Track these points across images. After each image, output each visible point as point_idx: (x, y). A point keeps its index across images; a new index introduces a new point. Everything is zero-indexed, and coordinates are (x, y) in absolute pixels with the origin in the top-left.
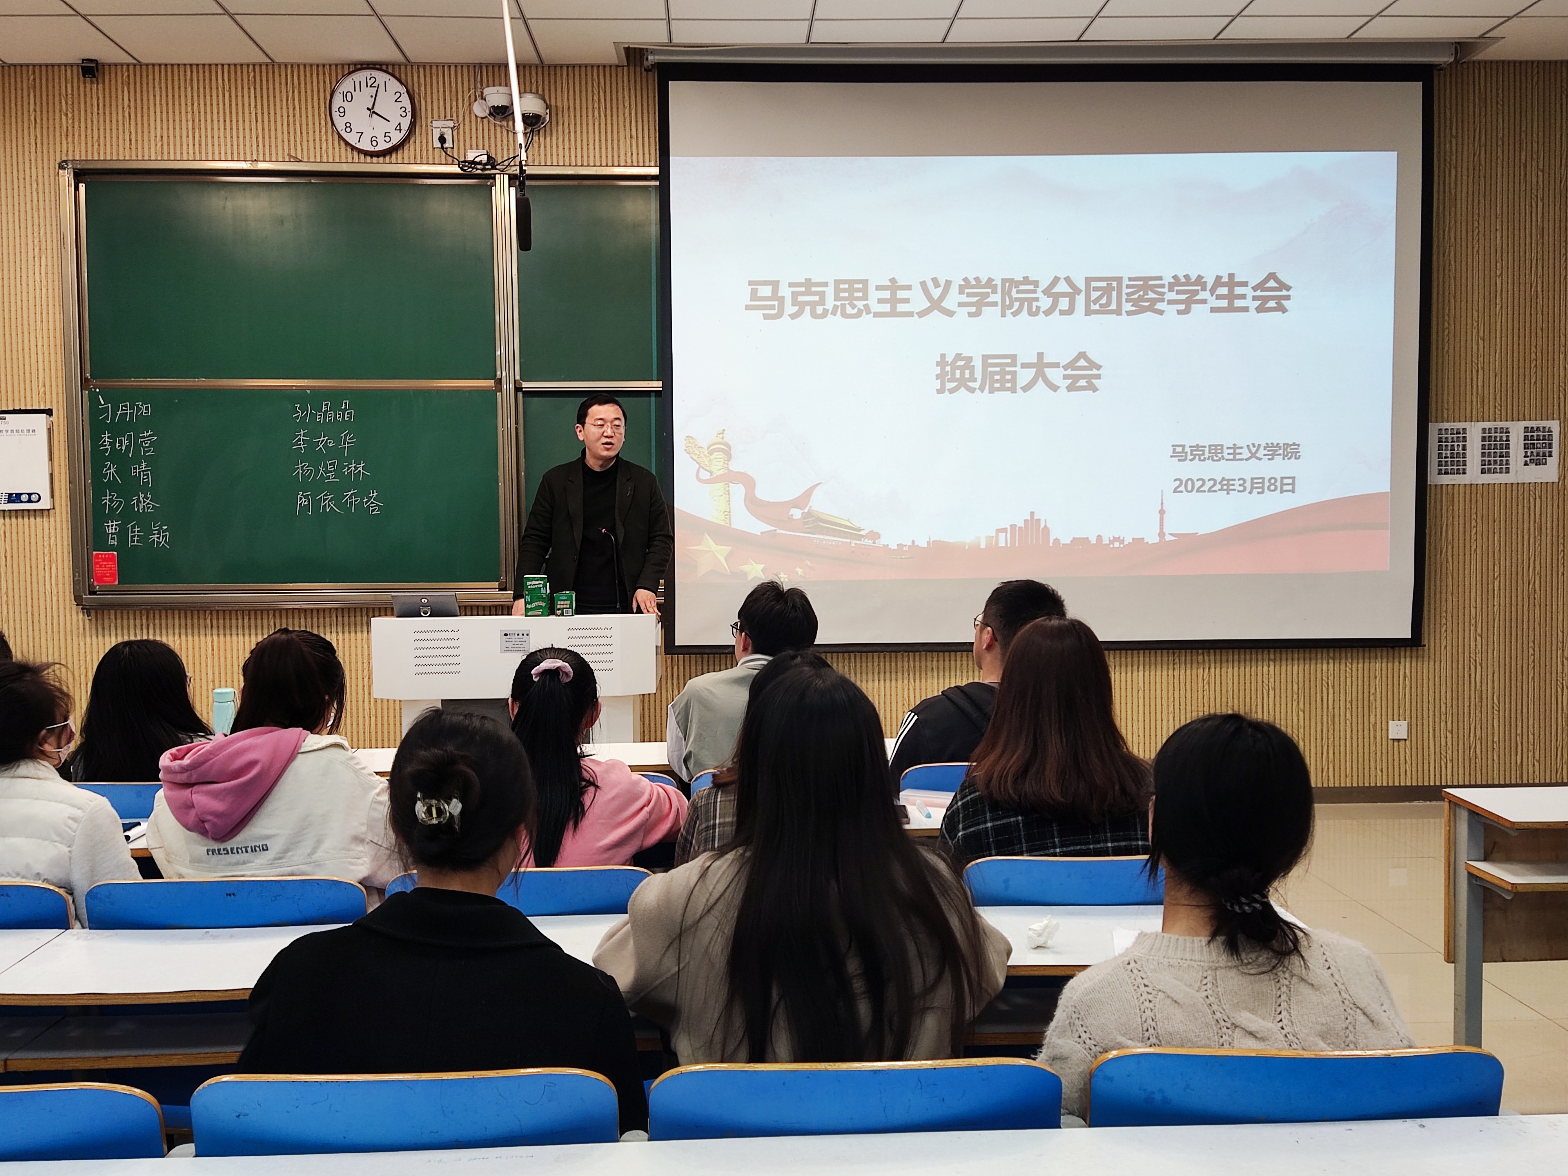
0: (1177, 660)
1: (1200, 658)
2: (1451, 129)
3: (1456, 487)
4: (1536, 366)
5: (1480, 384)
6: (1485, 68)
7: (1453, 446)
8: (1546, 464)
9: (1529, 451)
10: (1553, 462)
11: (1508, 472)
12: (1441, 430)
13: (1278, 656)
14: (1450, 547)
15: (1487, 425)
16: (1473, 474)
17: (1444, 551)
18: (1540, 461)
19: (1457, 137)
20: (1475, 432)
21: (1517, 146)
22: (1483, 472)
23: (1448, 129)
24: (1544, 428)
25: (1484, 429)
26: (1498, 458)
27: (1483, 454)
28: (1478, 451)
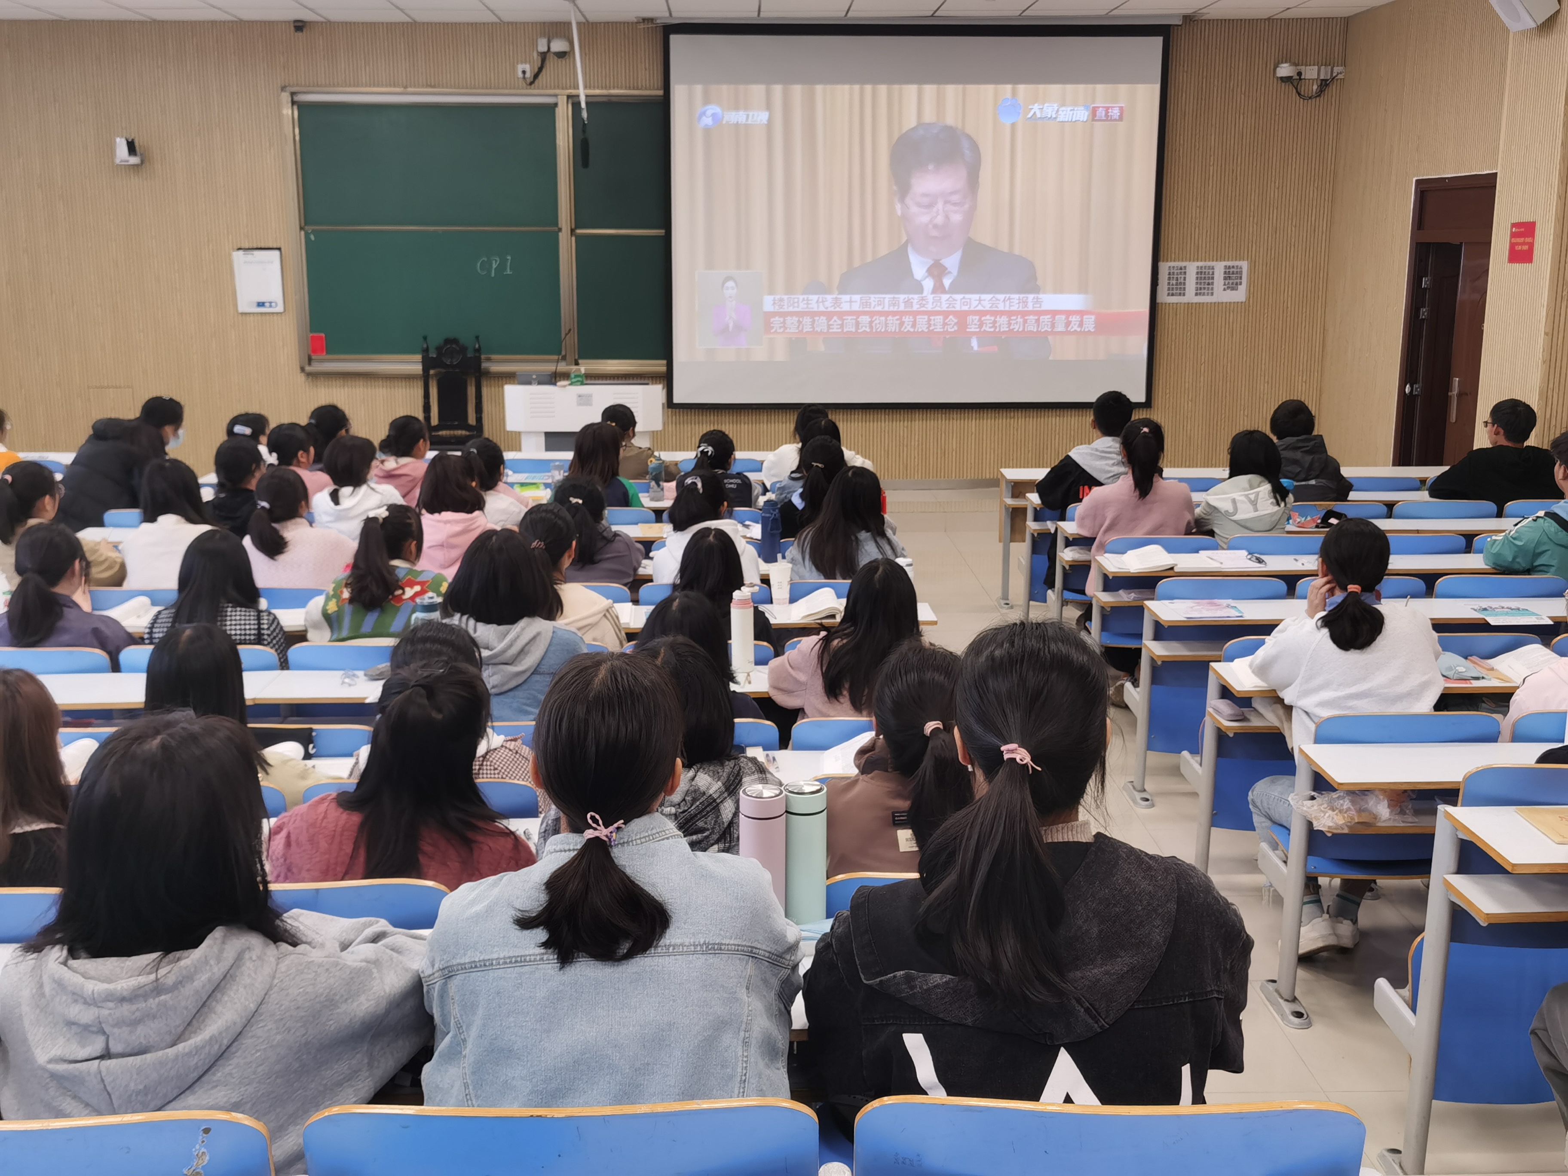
0: (997, 415)
1: (1012, 414)
2: (1184, 66)
3: (1179, 305)
4: (1234, 225)
5: (1197, 237)
6: (1209, 24)
7: (1177, 278)
8: (1237, 290)
9: (1227, 282)
10: (1243, 289)
11: (1212, 294)
12: (1170, 267)
13: (1062, 413)
14: (1173, 343)
15: (1200, 264)
16: (1190, 296)
17: (1169, 346)
18: (1234, 287)
19: (1187, 72)
20: (1192, 268)
21: (1228, 78)
22: (1196, 294)
23: (1181, 67)
24: (1237, 266)
25: (1198, 267)
26: (1206, 286)
27: (1197, 283)
28: (1194, 281)
